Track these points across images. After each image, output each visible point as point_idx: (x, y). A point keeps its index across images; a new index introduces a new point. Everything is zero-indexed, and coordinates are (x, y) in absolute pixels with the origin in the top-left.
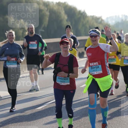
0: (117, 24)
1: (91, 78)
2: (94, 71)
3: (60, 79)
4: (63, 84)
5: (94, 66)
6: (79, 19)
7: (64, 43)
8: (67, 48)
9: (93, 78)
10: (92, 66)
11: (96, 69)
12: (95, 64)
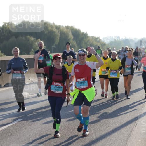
0: (111, 43)
1: (78, 91)
3: (55, 87)
4: (57, 92)
6: (83, 38)
9: (79, 92)
10: (79, 81)
11: (82, 84)
12: (82, 79)
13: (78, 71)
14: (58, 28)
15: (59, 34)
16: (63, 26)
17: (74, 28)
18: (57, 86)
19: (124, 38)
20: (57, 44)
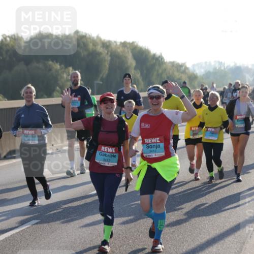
0: (208, 74)
1: (145, 165)
2: (151, 152)
3: (104, 155)
4: (107, 164)
5: (152, 145)
6: (153, 66)
7: (107, 100)
8: (112, 108)
10: (148, 144)
11: (154, 149)
12: (154, 140)
13: (147, 126)
14: (106, 45)
15: (108, 58)
16: (115, 42)
17: (137, 45)
18: (108, 154)
19: (232, 65)
20: (104, 76)
